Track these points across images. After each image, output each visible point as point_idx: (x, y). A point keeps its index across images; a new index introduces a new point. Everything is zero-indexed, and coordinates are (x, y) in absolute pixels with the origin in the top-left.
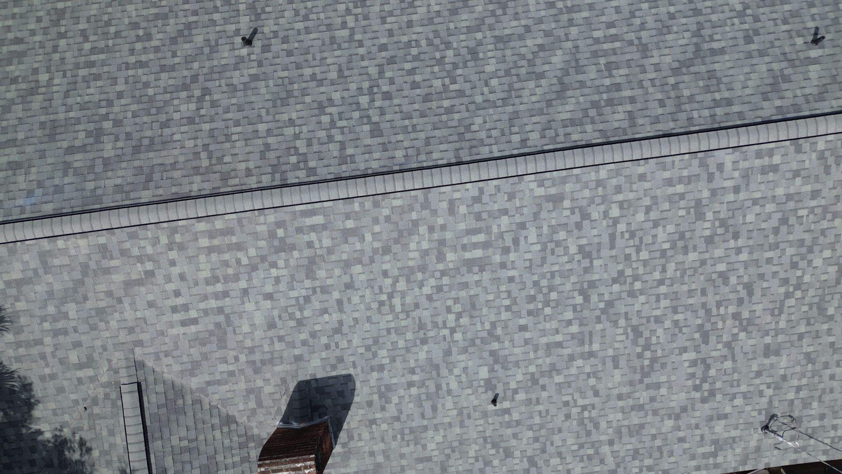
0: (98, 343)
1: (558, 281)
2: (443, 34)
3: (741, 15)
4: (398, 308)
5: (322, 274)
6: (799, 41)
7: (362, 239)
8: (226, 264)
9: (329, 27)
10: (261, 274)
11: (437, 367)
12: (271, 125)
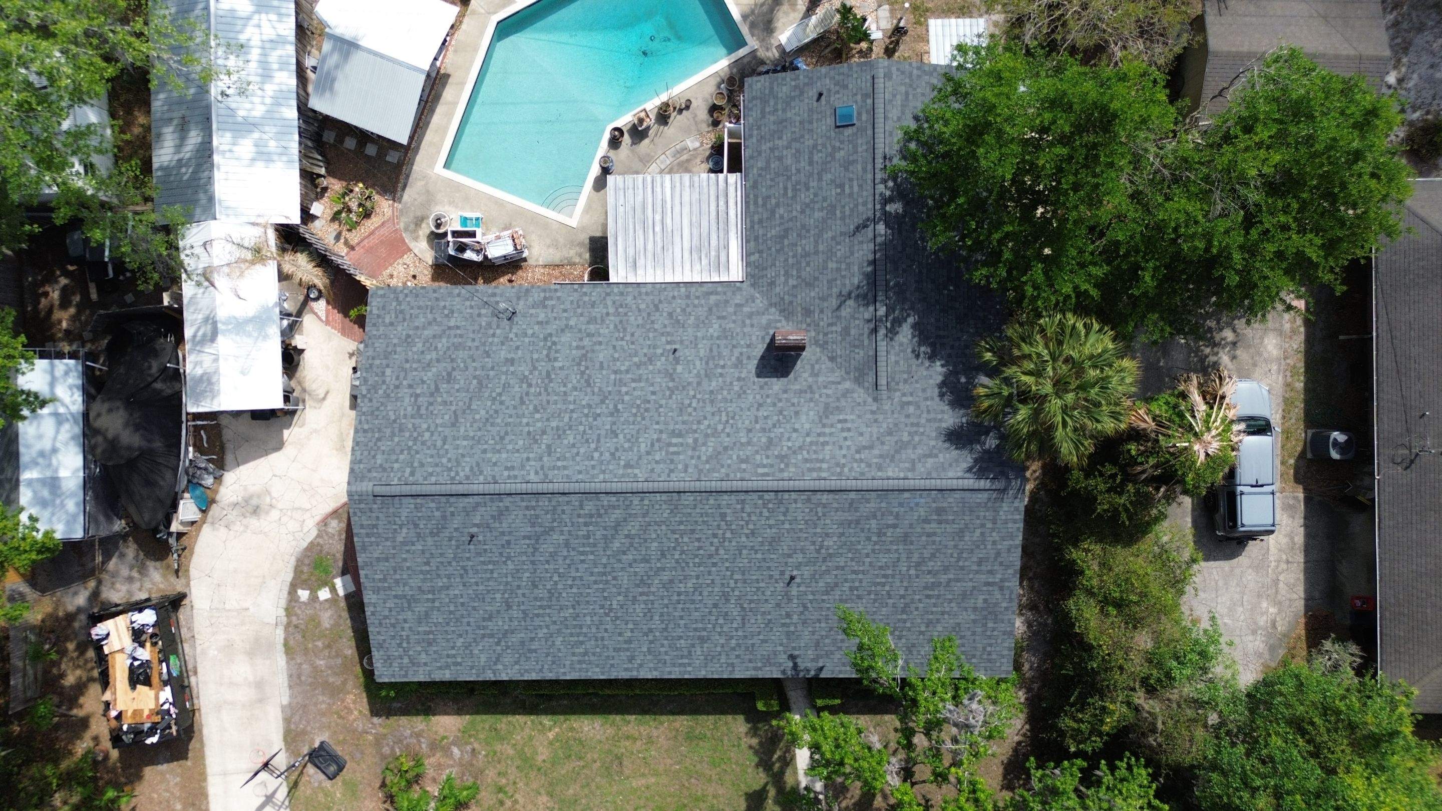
0: (896, 416)
1: (631, 419)
2: (679, 569)
3: (509, 558)
4: (724, 414)
5: (764, 440)
6: (481, 538)
7: (738, 456)
8: (815, 452)
9: (745, 582)
10: (797, 444)
11: (706, 375)
12: (782, 527)
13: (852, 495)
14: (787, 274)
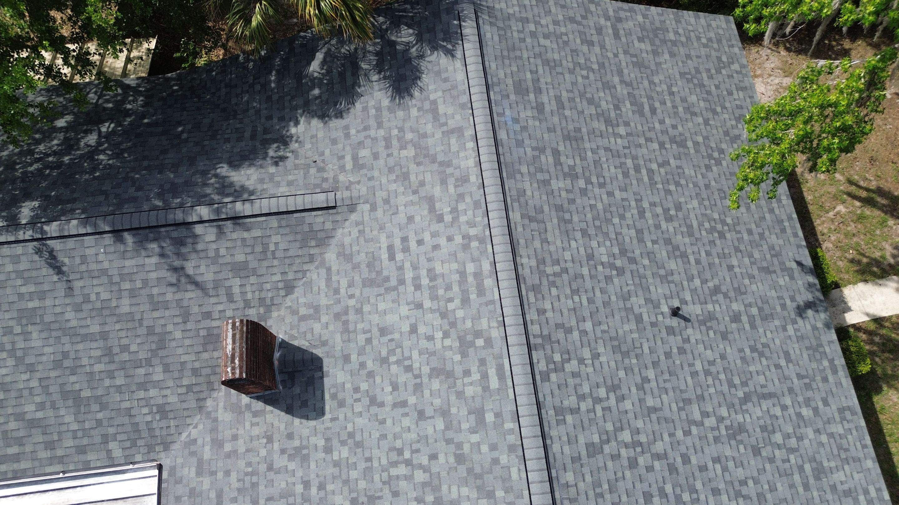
7: (473, 431)
8: (448, 288)
10: (438, 321)
12: (591, 336)
13: (515, 216)
14: (143, 386)
